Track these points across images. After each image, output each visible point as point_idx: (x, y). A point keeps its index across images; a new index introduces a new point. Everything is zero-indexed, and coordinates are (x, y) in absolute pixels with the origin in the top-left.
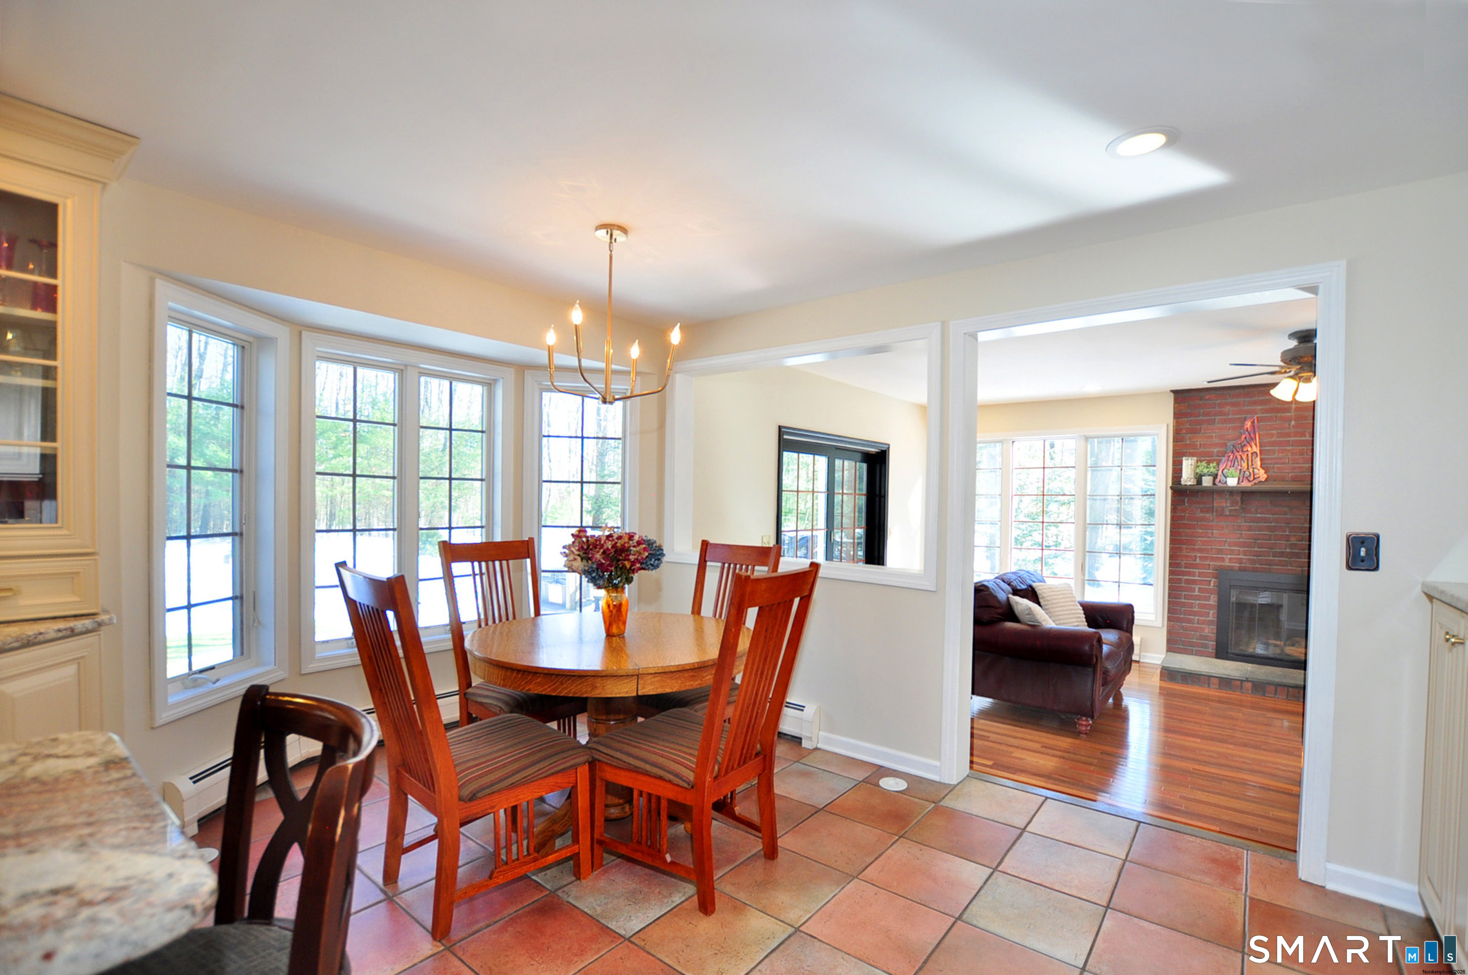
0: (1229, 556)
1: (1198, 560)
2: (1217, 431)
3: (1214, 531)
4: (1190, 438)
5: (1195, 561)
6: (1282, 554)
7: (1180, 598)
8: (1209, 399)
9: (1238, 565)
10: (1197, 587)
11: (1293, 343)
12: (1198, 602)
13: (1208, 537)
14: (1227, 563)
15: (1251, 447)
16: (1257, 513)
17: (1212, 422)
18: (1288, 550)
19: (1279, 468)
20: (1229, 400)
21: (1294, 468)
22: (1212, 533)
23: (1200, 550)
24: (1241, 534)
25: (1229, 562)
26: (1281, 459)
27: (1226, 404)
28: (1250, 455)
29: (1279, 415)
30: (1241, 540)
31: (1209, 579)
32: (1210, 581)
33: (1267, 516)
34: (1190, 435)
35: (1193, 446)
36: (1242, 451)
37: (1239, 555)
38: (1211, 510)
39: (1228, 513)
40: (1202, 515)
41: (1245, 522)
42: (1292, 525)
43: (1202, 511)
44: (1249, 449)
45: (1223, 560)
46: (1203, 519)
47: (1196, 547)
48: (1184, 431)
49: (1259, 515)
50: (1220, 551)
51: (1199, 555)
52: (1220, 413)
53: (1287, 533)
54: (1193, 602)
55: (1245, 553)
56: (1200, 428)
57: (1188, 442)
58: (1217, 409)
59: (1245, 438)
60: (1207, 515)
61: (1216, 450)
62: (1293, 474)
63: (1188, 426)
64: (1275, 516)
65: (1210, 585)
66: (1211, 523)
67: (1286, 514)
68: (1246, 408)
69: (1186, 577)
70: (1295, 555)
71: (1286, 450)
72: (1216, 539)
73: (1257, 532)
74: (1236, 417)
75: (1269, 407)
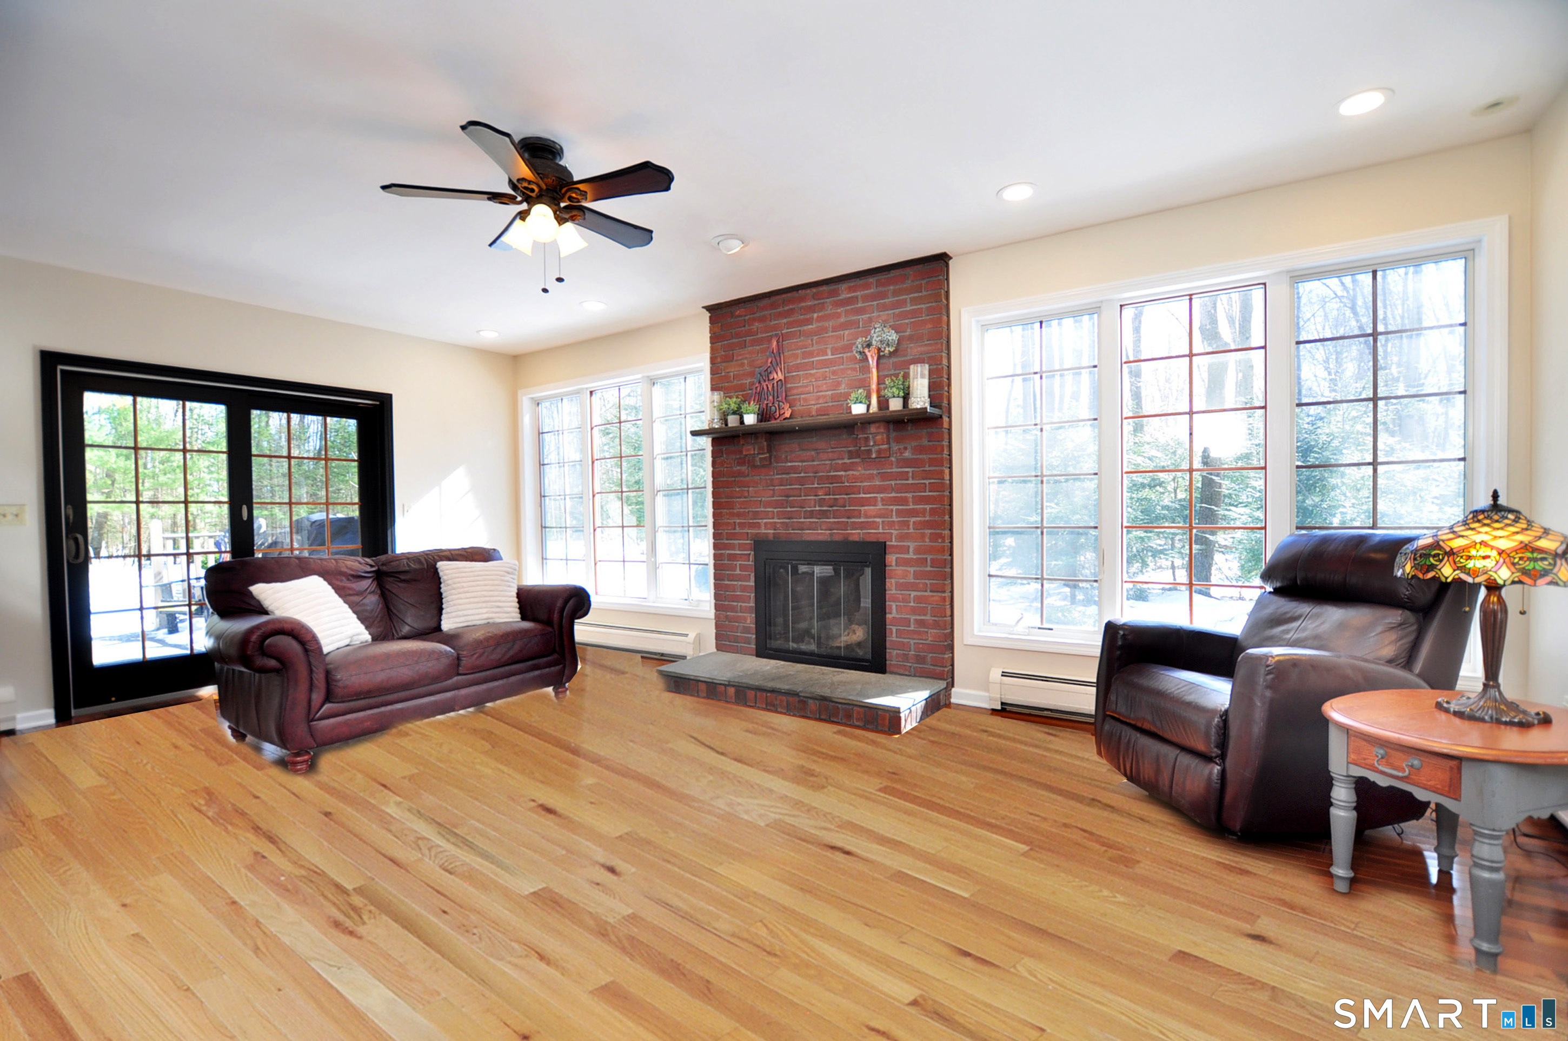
0: (764, 521)
1: (737, 528)
2: (747, 356)
3: (751, 489)
4: (725, 369)
5: (735, 529)
6: (811, 514)
7: (724, 580)
8: (739, 316)
9: (772, 531)
10: (738, 564)
12: (739, 583)
13: (745, 497)
14: (763, 530)
15: (777, 373)
16: (787, 461)
17: (743, 345)
18: (817, 508)
19: (805, 399)
20: (760, 314)
21: (819, 398)
22: (748, 491)
23: (739, 515)
24: (774, 490)
25: (765, 529)
26: (807, 386)
27: (754, 320)
28: (775, 385)
29: (803, 328)
31: (749, 552)
32: (749, 555)
33: (796, 464)
34: (724, 364)
35: (730, 378)
36: (769, 380)
37: (773, 518)
38: (744, 461)
39: (759, 464)
40: (738, 468)
41: (777, 474)
42: (821, 474)
43: (737, 464)
44: (775, 376)
45: (758, 525)
46: (740, 474)
47: (735, 511)
48: (719, 360)
49: (789, 464)
50: (756, 515)
51: (738, 521)
52: (749, 333)
53: (816, 486)
54: (735, 583)
55: (778, 516)
56: (733, 354)
57: (723, 374)
58: (747, 327)
59: (771, 363)
60: (744, 468)
62: (819, 406)
63: (723, 353)
64: (804, 464)
65: (749, 560)
66: (747, 479)
67: (813, 461)
68: (772, 323)
69: (729, 552)
70: (824, 514)
71: (810, 374)
72: (752, 499)
73: (788, 487)
74: (764, 335)
75: (791, 319)
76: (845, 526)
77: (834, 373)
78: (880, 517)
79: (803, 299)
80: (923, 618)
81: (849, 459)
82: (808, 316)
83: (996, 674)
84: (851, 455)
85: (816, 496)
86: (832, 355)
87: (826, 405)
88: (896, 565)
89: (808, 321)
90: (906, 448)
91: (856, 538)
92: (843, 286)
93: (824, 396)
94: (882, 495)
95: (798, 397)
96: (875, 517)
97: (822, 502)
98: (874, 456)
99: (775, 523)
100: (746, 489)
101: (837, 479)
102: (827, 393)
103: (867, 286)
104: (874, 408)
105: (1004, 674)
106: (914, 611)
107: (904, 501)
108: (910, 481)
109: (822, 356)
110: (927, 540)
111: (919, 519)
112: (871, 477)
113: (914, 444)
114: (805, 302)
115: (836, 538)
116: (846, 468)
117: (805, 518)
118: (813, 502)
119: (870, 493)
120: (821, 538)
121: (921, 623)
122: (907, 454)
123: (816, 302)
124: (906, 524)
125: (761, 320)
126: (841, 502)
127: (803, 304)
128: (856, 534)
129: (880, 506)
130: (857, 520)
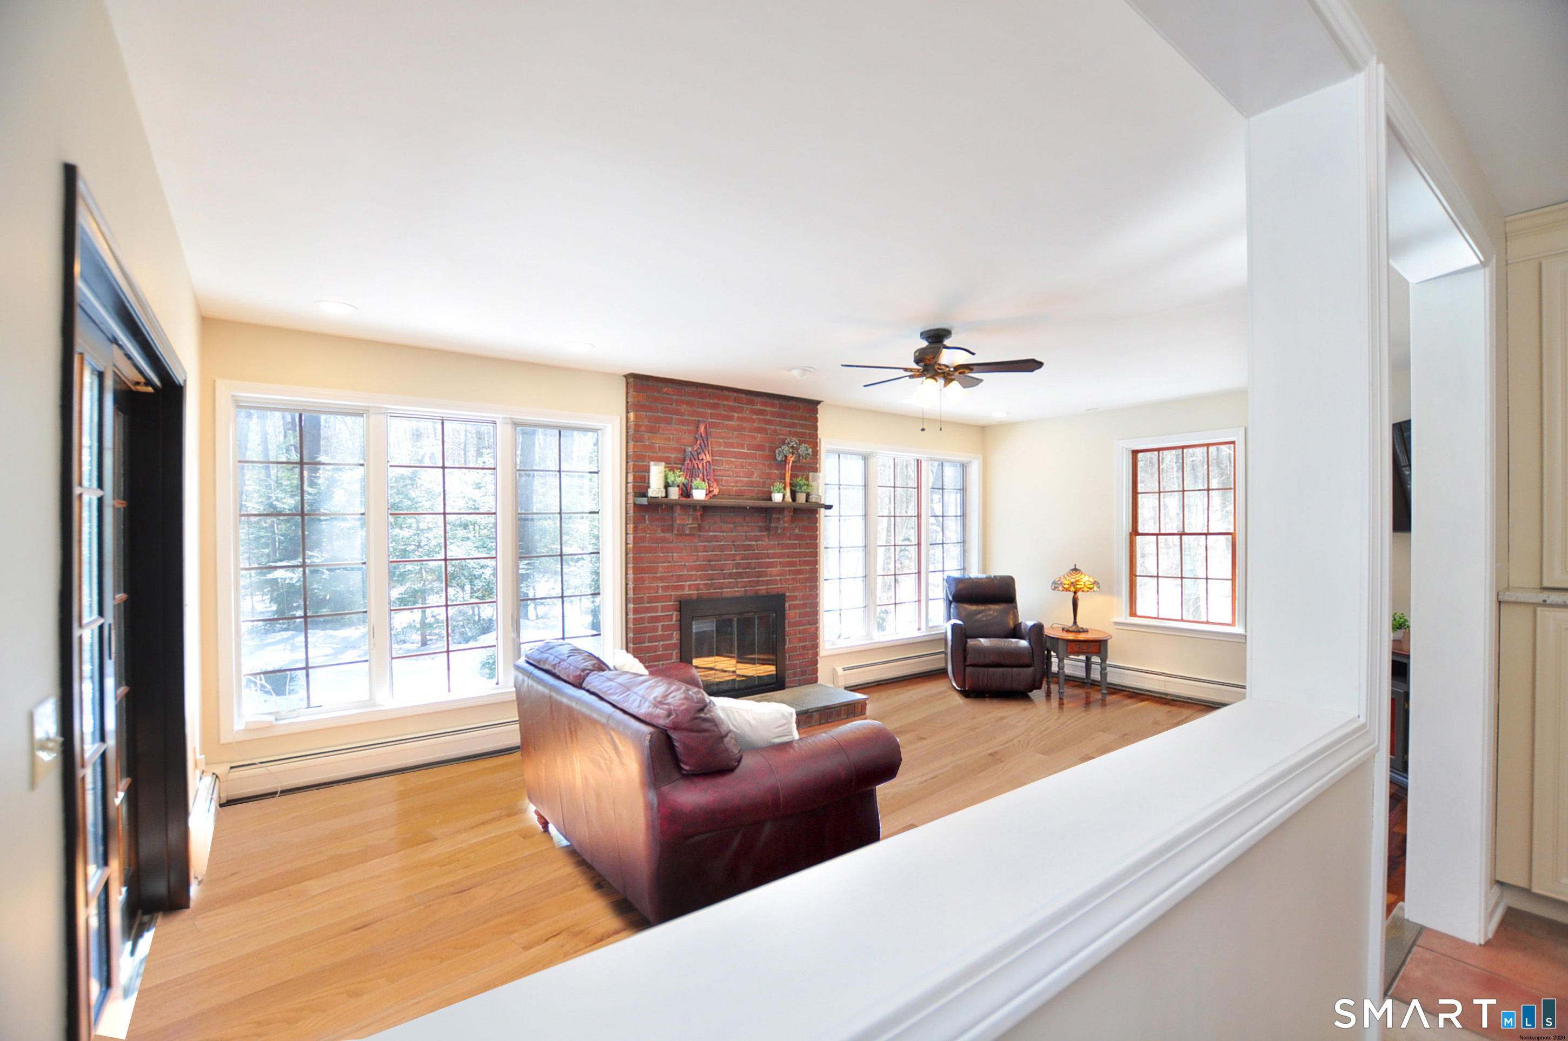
0: (688, 583)
1: (660, 591)
2: (675, 433)
3: (675, 554)
4: (649, 439)
5: (657, 592)
6: (730, 575)
7: (644, 642)
8: (666, 393)
9: (696, 592)
10: (660, 625)
11: (924, 344)
12: (662, 643)
13: (669, 562)
14: (687, 592)
15: (705, 455)
16: (710, 531)
17: (669, 421)
18: (734, 571)
19: (726, 481)
20: (683, 398)
21: (737, 482)
22: (673, 556)
23: (662, 579)
24: (698, 555)
25: (689, 590)
26: (728, 471)
27: (682, 402)
28: (705, 464)
29: (726, 422)
30: (698, 563)
31: (671, 613)
32: (672, 615)
33: (718, 534)
34: (650, 434)
35: (651, 448)
36: (699, 459)
37: (697, 580)
38: (670, 529)
39: (688, 532)
40: (662, 535)
41: (701, 542)
42: (738, 543)
43: (663, 531)
44: (704, 458)
45: (682, 587)
46: (663, 540)
47: (658, 575)
48: (643, 428)
49: (711, 534)
50: (680, 578)
51: (661, 585)
52: (677, 412)
53: (733, 552)
54: (657, 643)
55: (702, 577)
56: (659, 427)
57: (647, 443)
58: (674, 406)
59: (700, 445)
60: (668, 535)
61: (673, 456)
62: (737, 488)
63: (647, 423)
64: (724, 534)
65: (672, 621)
66: (671, 545)
67: (732, 532)
68: (698, 410)
69: (649, 615)
70: (740, 575)
71: (731, 461)
72: (677, 564)
73: (710, 553)
74: (691, 418)
75: (717, 412)
76: (757, 583)
77: (750, 464)
78: (779, 576)
79: (727, 399)
80: (805, 644)
81: (760, 532)
82: (730, 414)
83: (840, 670)
84: (761, 529)
85: (734, 560)
86: (748, 450)
87: (743, 488)
88: (789, 610)
89: (730, 418)
90: (796, 527)
91: (763, 593)
92: (758, 399)
93: (742, 481)
94: (781, 560)
95: (720, 478)
96: (776, 576)
97: (738, 566)
98: (779, 531)
99: (699, 584)
100: (671, 555)
101: (749, 547)
102: (744, 479)
103: (773, 406)
104: (788, 498)
105: (845, 669)
106: (800, 640)
107: (793, 564)
108: (798, 550)
109: (741, 449)
110: (808, 590)
111: (803, 576)
112: (773, 547)
113: (801, 524)
114: (728, 401)
115: (749, 594)
116: (757, 539)
117: (724, 579)
118: (731, 566)
119: (773, 558)
120: (738, 594)
121: (804, 647)
122: (797, 531)
123: (736, 404)
124: (794, 580)
125: (689, 404)
126: (753, 565)
127: (726, 403)
128: (762, 589)
129: (779, 568)
130: (764, 579)
